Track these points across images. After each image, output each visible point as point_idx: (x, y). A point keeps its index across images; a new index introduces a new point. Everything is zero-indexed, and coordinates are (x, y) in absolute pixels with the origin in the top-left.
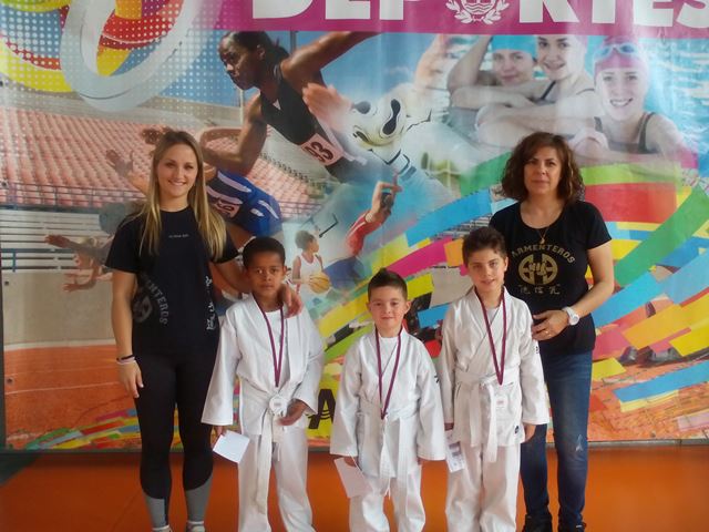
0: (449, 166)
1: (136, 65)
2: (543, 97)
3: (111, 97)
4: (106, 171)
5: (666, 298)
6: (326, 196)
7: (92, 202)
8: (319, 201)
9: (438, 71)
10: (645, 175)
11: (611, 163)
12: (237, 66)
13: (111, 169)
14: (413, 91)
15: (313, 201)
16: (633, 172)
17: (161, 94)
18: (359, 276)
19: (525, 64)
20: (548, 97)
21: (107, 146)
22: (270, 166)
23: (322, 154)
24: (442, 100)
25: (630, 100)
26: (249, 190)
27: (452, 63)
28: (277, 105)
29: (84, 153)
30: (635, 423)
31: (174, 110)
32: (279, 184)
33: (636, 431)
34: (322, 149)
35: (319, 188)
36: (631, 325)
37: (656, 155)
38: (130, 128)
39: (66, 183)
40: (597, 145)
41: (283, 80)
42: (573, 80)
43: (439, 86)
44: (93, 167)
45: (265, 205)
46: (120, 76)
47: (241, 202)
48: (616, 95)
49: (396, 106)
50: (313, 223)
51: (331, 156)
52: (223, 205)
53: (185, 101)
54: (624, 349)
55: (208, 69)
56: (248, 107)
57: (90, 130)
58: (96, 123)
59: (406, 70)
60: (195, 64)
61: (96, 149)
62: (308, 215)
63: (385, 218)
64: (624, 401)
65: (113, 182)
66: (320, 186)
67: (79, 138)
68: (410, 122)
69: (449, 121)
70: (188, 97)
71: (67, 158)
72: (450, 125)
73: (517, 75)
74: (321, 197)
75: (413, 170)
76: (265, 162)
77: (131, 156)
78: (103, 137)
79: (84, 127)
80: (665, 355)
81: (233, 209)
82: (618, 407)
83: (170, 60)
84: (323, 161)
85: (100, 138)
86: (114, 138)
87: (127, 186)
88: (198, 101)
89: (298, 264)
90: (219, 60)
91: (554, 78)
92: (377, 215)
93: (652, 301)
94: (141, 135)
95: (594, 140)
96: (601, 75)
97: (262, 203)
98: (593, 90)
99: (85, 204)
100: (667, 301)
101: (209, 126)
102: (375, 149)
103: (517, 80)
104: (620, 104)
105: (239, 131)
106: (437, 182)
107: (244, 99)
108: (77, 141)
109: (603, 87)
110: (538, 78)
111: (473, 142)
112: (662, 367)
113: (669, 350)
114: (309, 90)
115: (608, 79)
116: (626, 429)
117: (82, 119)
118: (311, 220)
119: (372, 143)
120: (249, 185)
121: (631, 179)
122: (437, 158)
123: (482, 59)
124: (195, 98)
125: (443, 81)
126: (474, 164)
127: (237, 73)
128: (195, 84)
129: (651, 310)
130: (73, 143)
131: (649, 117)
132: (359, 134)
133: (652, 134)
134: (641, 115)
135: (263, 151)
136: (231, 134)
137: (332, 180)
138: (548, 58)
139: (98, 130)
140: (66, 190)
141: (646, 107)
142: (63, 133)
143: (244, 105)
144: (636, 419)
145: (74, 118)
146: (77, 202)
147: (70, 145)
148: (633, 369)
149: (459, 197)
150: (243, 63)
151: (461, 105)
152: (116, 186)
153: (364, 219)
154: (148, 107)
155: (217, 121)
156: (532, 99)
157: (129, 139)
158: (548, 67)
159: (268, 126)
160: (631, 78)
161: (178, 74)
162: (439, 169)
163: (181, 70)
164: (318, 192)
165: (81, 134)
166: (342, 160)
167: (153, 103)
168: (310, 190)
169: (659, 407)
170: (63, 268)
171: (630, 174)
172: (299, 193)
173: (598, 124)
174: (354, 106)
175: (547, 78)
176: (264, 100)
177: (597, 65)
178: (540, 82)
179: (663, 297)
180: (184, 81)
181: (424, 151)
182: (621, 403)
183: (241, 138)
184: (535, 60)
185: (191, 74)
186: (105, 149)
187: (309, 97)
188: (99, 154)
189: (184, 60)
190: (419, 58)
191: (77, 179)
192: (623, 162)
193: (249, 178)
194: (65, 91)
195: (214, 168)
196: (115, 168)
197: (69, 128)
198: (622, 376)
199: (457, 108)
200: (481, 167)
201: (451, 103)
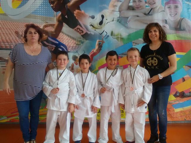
0: (119, 35)
1: (24, 5)
2: (149, 14)
3: (17, 15)
4: (15, 37)
5: (189, 76)
6: (82, 44)
7: (11, 47)
8: (80, 46)
9: (116, 6)
10: (181, 37)
11: (171, 34)
12: (54, 5)
13: (16, 37)
14: (108, 12)
15: (77, 46)
16: (177, 36)
17: (31, 13)
18: (92, 69)
19: (143, 3)
20: (150, 13)
21: (15, 30)
22: (64, 35)
23: (80, 31)
24: (117, 14)
25: (176, 14)
26: (58, 43)
27: (120, 3)
28: (66, 17)
29: (9, 32)
30: (179, 116)
31: (35, 18)
32: (67, 41)
33: (180, 118)
34: (80, 30)
35: (79, 42)
36: (177, 84)
37: (184, 31)
38: (22, 24)
39: (3, 41)
40: (166, 28)
41: (68, 9)
42: (158, 8)
43: (116, 10)
44: (11, 36)
45: (63, 47)
46: (19, 8)
47: (55, 46)
48: (171, 12)
49: (103, 17)
50: (78, 53)
51: (83, 32)
52: (50, 47)
53: (38, 16)
54: (175, 92)
55: (45, 6)
56: (57, 17)
57: (10, 25)
58: (12, 23)
59: (106, 6)
60: (41, 4)
61: (12, 31)
62: (76, 50)
63: (100, 51)
64: (176, 108)
65: (17, 41)
66: (79, 41)
67: (7, 27)
68: (107, 21)
69: (119, 21)
70: (39, 14)
71: (3, 34)
72: (120, 22)
73: (140, 7)
74: (80, 45)
75: (108, 36)
76: (63, 34)
77: (22, 32)
78: (14, 27)
79: (8, 24)
80: (189, 94)
81: (53, 48)
82: (174, 110)
83: (34, 3)
84: (81, 33)
85: (13, 27)
86: (17, 27)
87: (21, 42)
88: (42, 16)
89: (73, 65)
90: (48, 3)
91: (152, 8)
92: (97, 50)
93: (184, 77)
94: (25, 26)
95: (165, 26)
96: (167, 7)
97: (62, 46)
98: (164, 11)
99: (9, 47)
100: (189, 77)
101: (45, 23)
102: (96, 30)
103: (140, 8)
104: (173, 15)
105: (55, 24)
106: (116, 40)
107: (56, 15)
108: (6, 28)
109: (167, 10)
110: (147, 8)
111: (127, 28)
112: (187, 98)
113: (190, 92)
114: (76, 12)
115: (169, 7)
116: (176, 117)
117: (8, 22)
118: (77, 52)
119: (95, 28)
120: (58, 41)
121: (177, 39)
122: (116, 32)
123: (129, 2)
124: (41, 15)
125: (117, 9)
126: (127, 34)
127: (54, 7)
128: (41, 11)
129: (184, 80)
130: (5, 29)
131: (182, 19)
132: (91, 25)
133: (183, 25)
134: (180, 18)
135: (62, 30)
136: (52, 25)
137: (83, 39)
138: (150, 1)
139: (12, 25)
140: (3, 43)
141: (181, 16)
142: (2, 26)
143: (56, 17)
144: (180, 114)
145: (5, 21)
146: (6, 47)
147: (4, 30)
148: (178, 98)
149: (123, 45)
150: (56, 4)
151: (123, 16)
152: (18, 42)
153: (93, 51)
154: (27, 18)
155: (48, 21)
156: (145, 14)
157: (22, 27)
158: (150, 4)
159: (64, 23)
160: (176, 7)
161: (36, 7)
162: (116, 36)
163: (37, 6)
164: (79, 43)
165: (7, 26)
166: (86, 33)
167: (29, 16)
168: (77, 43)
169: (187, 111)
170: (2, 67)
171: (176, 37)
172: (73, 44)
173: (166, 22)
174: (90, 17)
175: (149, 8)
176: (62, 15)
177: (165, 3)
178: (147, 9)
179: (188, 76)
180: (38, 10)
181: (111, 30)
182: (174, 109)
183: (55, 27)
184: (146, 2)
185: (40, 7)
186: (14, 31)
187: (76, 14)
188: (13, 32)
189: (38, 3)
190: (110, 2)
191: (6, 40)
192: (174, 34)
193: (58, 39)
194: (2, 13)
195: (47, 36)
196: (17, 36)
197: (4, 24)
198: (175, 101)
199: (121, 17)
200: (129, 35)
201: (120, 15)
